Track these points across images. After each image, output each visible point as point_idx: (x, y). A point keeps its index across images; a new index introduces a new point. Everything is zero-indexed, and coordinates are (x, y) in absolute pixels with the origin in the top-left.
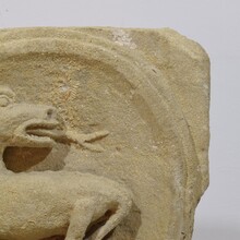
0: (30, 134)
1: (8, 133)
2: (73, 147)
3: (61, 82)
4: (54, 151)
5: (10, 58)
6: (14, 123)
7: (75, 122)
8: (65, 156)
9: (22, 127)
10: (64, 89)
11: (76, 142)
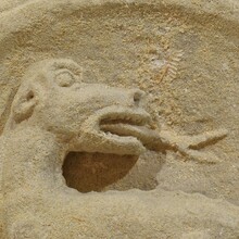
0: (106, 131)
1: (73, 128)
2: (170, 156)
3: (154, 52)
4: (140, 162)
5: (76, 13)
6: (82, 112)
7: (174, 117)
8: (158, 171)
9: (93, 119)
10: (159, 64)
11: (175, 149)
